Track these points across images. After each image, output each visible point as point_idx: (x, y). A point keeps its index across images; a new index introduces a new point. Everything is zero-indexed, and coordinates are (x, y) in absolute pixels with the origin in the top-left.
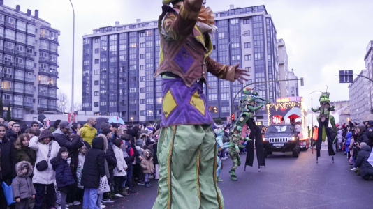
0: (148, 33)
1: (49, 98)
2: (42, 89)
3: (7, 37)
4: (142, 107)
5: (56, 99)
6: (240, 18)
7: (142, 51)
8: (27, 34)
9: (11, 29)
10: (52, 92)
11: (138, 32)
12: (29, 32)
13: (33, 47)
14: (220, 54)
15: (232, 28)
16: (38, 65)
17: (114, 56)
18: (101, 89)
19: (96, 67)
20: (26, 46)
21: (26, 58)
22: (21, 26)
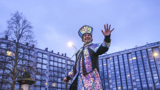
0: (111, 58)
3: (55, 65)
6: (152, 48)
7: (109, 67)
8: (62, 63)
9: (56, 62)
11: (106, 58)
13: (65, 68)
14: (145, 65)
15: (149, 53)
20: (62, 68)
21: (62, 73)
22: (60, 60)
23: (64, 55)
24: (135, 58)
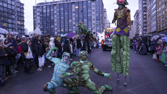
0: (57, 5)
1: (21, 30)
2: (19, 26)
3: (4, 6)
4: (56, 33)
5: (24, 30)
6: (91, 1)
7: (55, 12)
8: (12, 5)
9: (5, 3)
10: (22, 27)
11: (54, 5)
12: (12, 4)
13: (14, 10)
14: (84, 14)
15: (88, 4)
16: (17, 17)
17: (45, 14)
18: (41, 26)
20: (12, 10)
21: (12, 14)
22: (9, 2)
24: (77, 7)
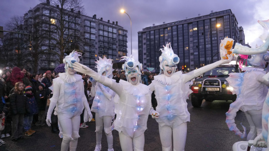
0: (169, 28)
3: (104, 35)
6: (217, 18)
7: (166, 38)
8: (113, 33)
9: (106, 31)
11: (164, 28)
13: (116, 39)
14: (206, 37)
15: (212, 23)
16: (118, 47)
17: (153, 41)
18: (147, 57)
19: (144, 46)
20: (113, 38)
21: (113, 44)
22: (110, 29)
23: (115, 24)
24: (196, 29)
